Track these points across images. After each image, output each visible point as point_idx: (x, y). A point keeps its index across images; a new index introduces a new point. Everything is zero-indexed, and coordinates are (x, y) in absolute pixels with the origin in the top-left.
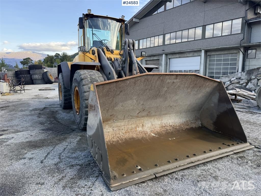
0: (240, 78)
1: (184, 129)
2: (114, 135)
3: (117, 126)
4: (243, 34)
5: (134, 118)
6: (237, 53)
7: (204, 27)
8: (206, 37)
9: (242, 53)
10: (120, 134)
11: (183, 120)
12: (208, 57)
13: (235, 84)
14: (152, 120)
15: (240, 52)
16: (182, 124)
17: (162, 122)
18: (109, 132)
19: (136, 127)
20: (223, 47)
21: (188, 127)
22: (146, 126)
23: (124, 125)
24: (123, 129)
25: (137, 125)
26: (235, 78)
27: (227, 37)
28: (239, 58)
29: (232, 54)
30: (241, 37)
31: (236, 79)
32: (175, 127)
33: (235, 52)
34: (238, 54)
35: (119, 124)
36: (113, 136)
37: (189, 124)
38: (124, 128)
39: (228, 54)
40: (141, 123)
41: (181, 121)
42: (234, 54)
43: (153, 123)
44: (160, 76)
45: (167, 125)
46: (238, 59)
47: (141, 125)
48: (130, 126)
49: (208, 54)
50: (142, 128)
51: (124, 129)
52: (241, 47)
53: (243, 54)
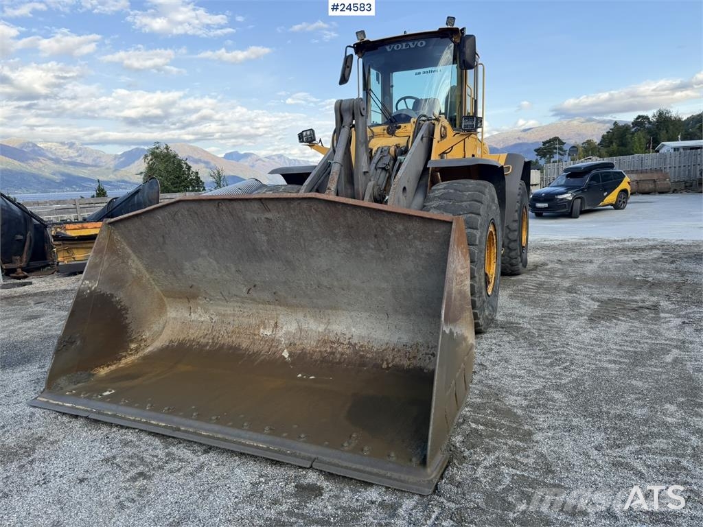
1: (384, 366)
2: (210, 331)
3: (218, 314)
5: (249, 304)
10: (222, 332)
11: (399, 338)
14: (300, 316)
16: (393, 349)
17: (329, 327)
18: (202, 322)
19: (259, 326)
21: (406, 363)
22: (285, 329)
23: (234, 315)
24: (229, 323)
25: (262, 322)
32: (363, 351)
35: (222, 309)
36: (206, 332)
37: (420, 356)
38: (233, 320)
40: (273, 318)
41: (395, 339)
43: (305, 327)
44: (217, 202)
45: (342, 341)
47: (272, 322)
48: (246, 321)
50: (272, 332)
51: (232, 322)
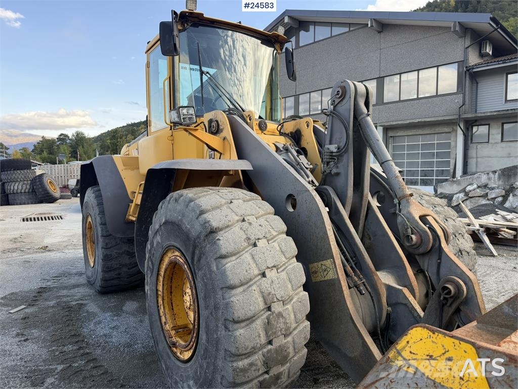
0: (486, 186)
4: (462, 95)
6: (450, 132)
7: (380, 81)
8: (385, 101)
9: (462, 133)
12: (391, 140)
13: (477, 198)
15: (457, 131)
20: (423, 120)
26: (475, 186)
27: (430, 100)
28: (456, 142)
29: (439, 135)
30: (459, 99)
31: (479, 187)
33: (446, 130)
34: (453, 134)
39: (432, 135)
42: (443, 135)
46: (453, 144)
49: (390, 134)
52: (460, 119)
53: (464, 134)
